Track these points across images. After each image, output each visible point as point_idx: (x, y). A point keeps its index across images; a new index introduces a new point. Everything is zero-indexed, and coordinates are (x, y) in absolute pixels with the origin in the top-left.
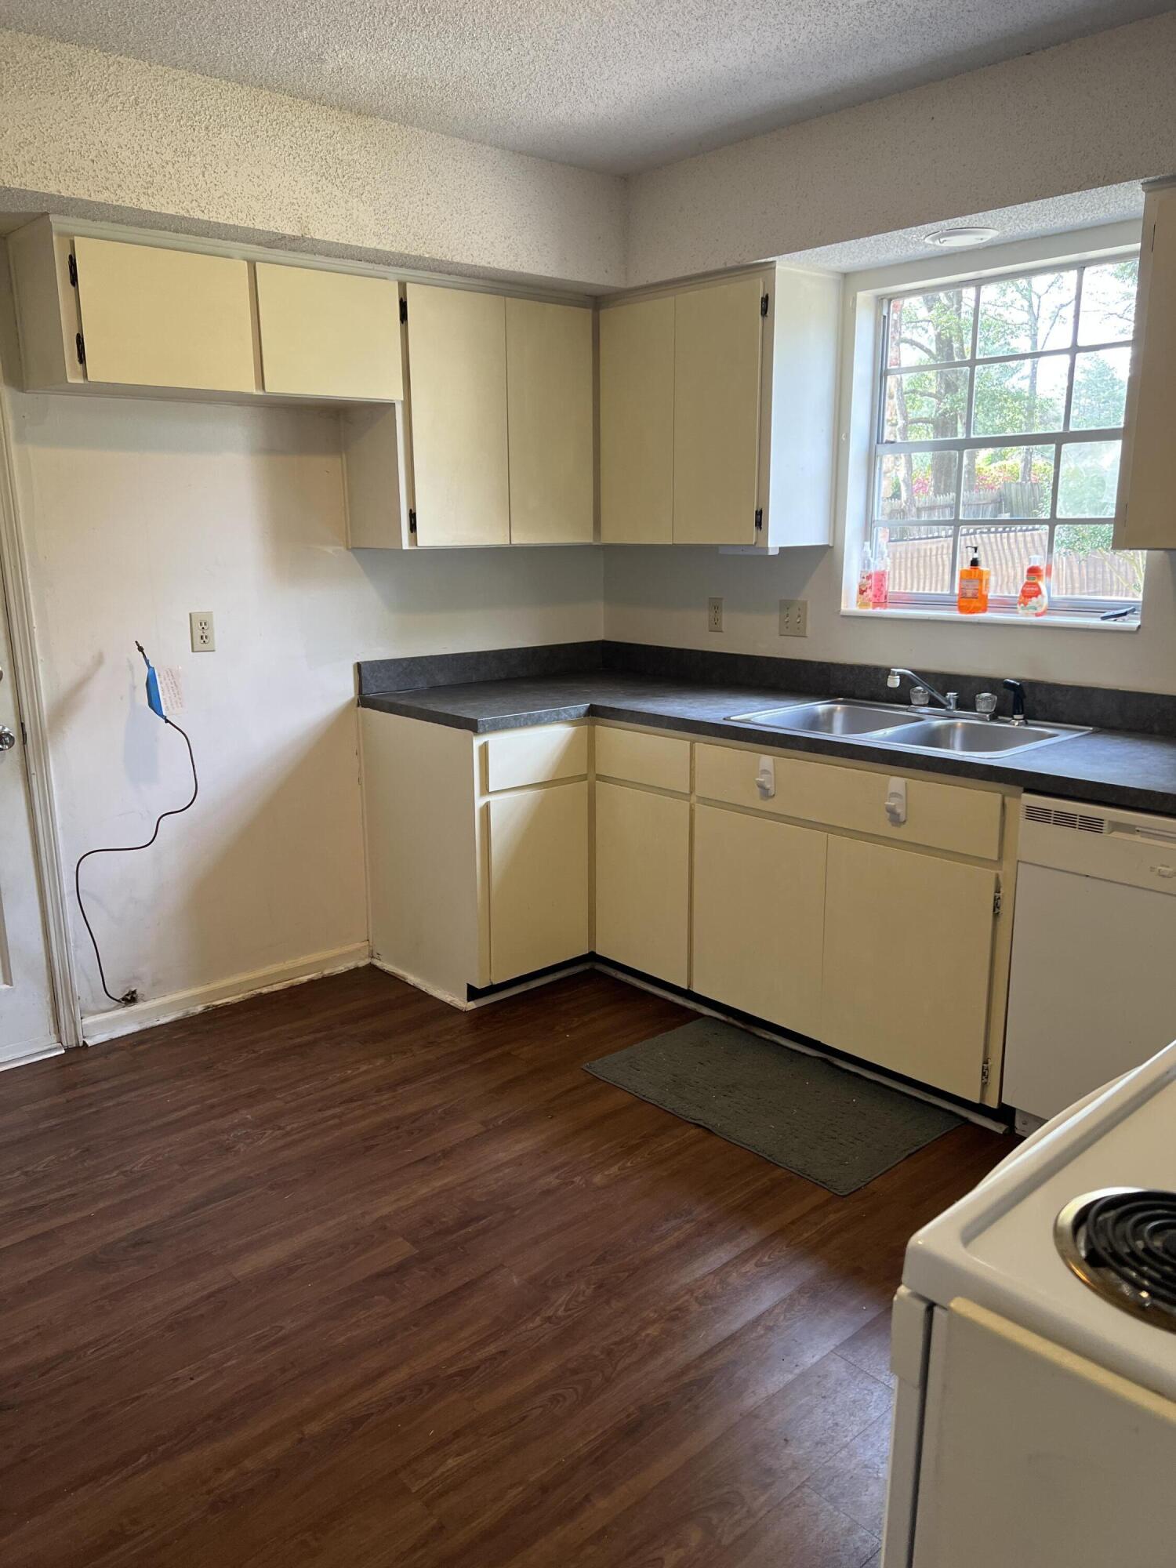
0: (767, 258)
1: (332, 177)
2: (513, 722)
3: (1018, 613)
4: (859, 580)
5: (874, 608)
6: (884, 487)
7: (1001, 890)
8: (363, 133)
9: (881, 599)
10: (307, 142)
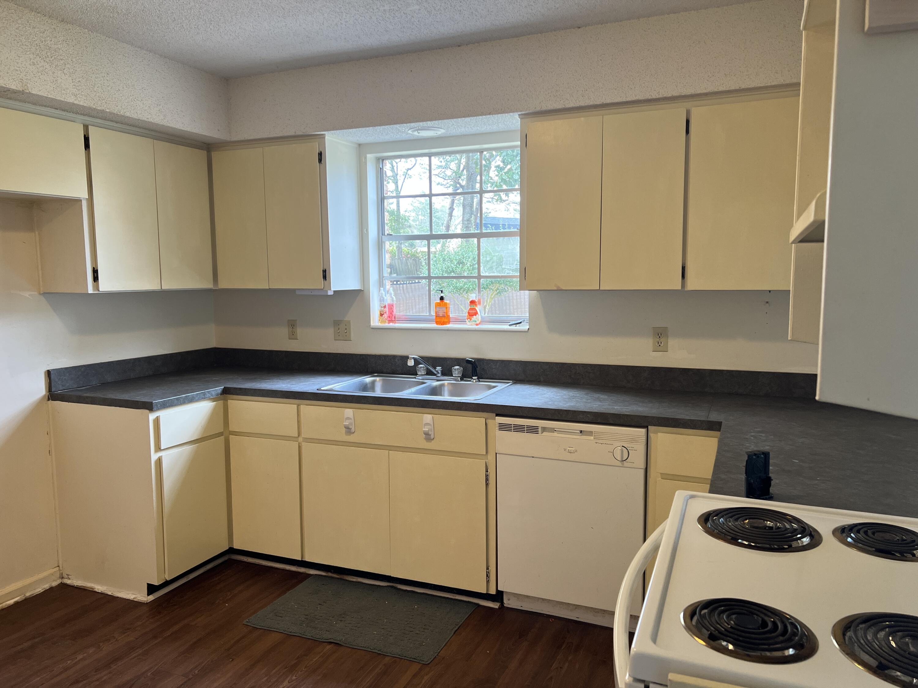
0: (321, 131)
1: (44, 57)
2: (176, 402)
3: (467, 324)
4: (380, 308)
5: (389, 323)
6: (387, 259)
7: (488, 470)
8: (65, 33)
9: (392, 318)
10: (27, 33)
